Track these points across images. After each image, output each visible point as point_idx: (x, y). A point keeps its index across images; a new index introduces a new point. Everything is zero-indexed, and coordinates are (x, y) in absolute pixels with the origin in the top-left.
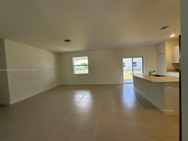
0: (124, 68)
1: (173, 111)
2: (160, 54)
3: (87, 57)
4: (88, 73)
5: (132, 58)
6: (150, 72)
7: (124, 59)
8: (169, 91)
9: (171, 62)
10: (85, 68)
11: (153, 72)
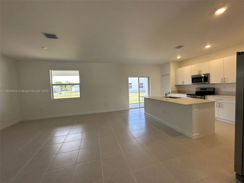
0: (130, 90)
1: (198, 134)
2: (165, 75)
3: (77, 72)
4: (79, 96)
5: (138, 78)
6: (166, 94)
7: (129, 78)
8: (196, 113)
9: (174, 84)
10: (62, 89)
11: (168, 94)
